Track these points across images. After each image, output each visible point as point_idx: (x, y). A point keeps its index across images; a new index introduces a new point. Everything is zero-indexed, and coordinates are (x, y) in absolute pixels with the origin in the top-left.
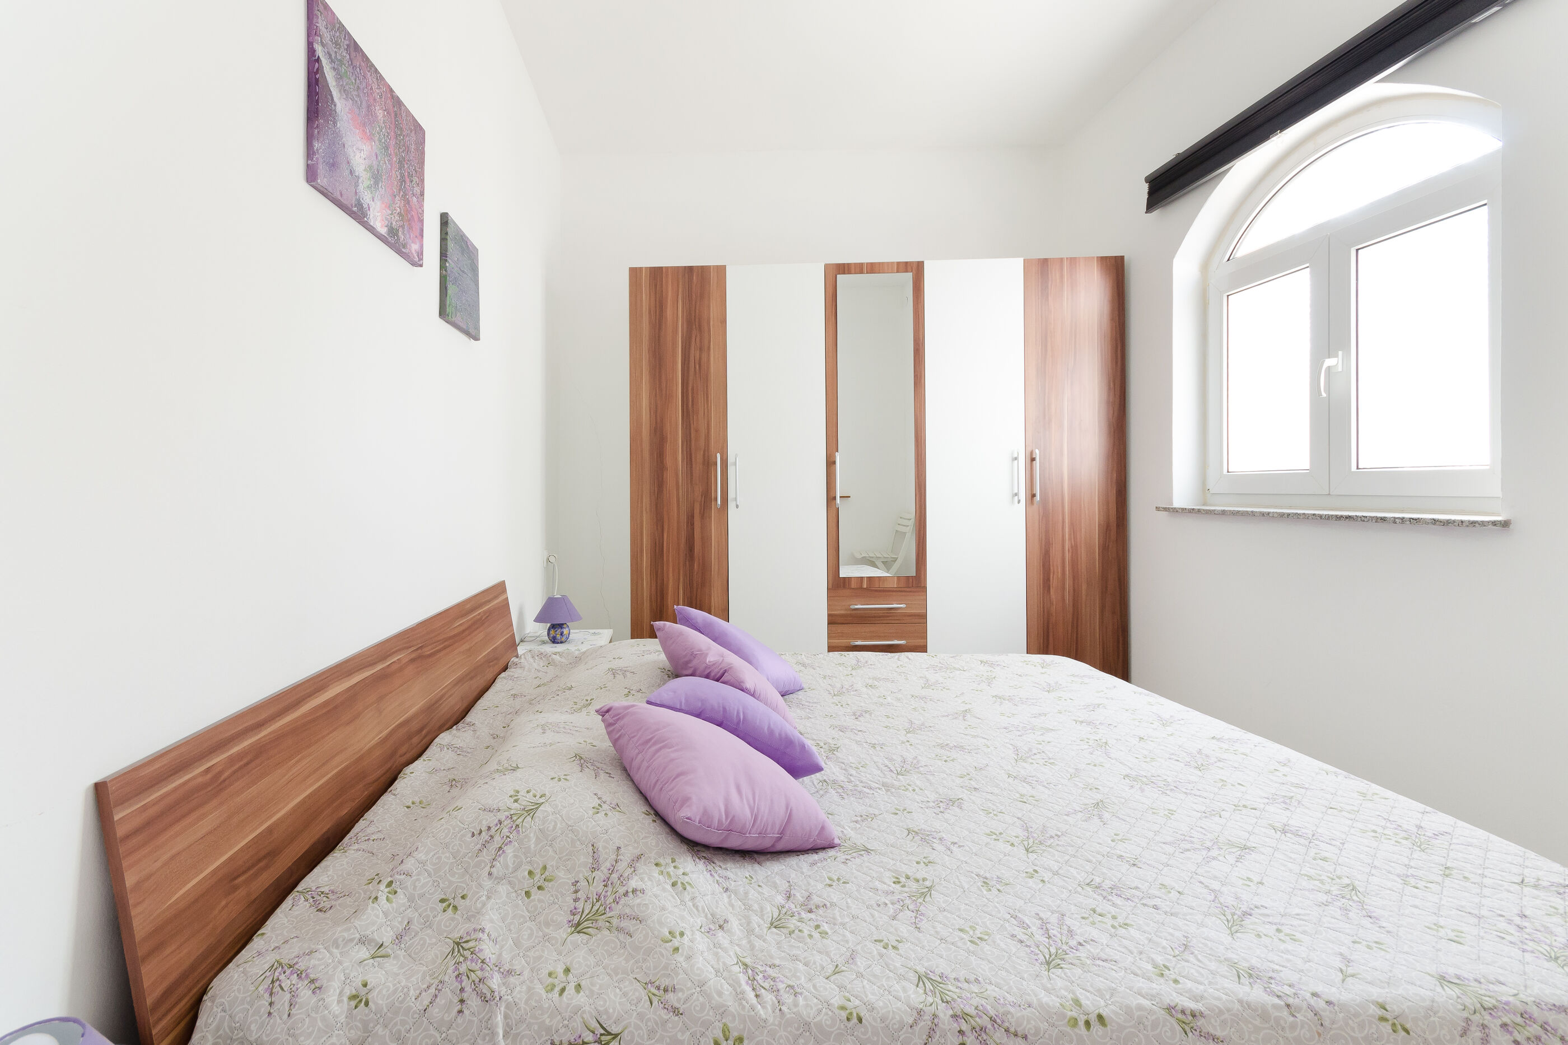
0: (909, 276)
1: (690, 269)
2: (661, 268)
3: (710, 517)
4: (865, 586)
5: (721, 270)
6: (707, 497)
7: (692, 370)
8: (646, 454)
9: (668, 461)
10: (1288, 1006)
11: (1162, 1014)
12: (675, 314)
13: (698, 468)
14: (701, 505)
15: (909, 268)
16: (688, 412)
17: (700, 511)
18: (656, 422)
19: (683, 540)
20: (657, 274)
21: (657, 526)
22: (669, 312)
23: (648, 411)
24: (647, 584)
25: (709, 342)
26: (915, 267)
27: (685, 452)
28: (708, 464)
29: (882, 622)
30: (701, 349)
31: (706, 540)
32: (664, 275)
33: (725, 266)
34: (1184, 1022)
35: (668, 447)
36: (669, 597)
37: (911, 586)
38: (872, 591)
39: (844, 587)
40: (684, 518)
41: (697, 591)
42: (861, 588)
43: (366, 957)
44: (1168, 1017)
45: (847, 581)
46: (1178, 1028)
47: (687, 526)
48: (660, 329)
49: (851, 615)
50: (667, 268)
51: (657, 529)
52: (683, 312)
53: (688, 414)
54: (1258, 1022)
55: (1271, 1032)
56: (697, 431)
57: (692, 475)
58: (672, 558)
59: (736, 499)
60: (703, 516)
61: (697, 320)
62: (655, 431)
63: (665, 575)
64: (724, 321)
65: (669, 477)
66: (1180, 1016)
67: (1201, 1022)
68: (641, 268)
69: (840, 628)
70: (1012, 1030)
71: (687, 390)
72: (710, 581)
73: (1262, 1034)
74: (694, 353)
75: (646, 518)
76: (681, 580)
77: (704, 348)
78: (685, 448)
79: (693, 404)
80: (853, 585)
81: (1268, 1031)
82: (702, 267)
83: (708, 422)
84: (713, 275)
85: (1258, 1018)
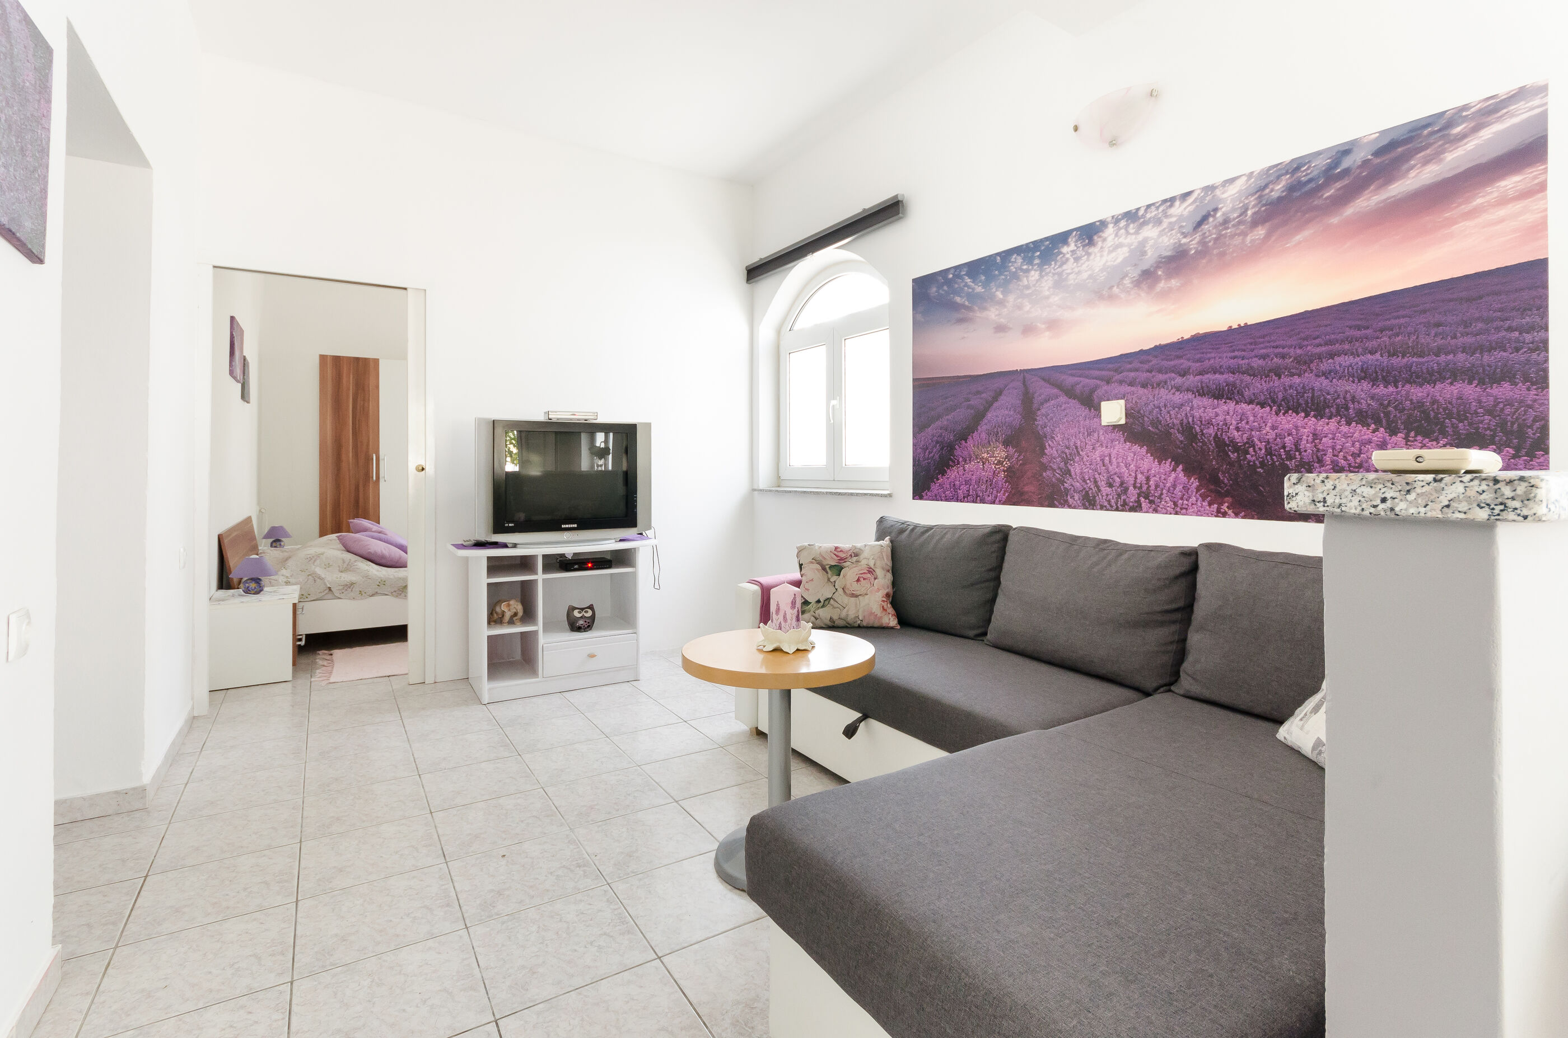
1: (357, 359)
2: (340, 357)
3: (369, 486)
5: (376, 361)
6: (367, 475)
7: (358, 410)
8: (330, 454)
9: (344, 457)
12: (348, 382)
13: (362, 461)
14: (364, 480)
16: (356, 432)
17: (363, 484)
18: (336, 439)
19: (352, 498)
20: (337, 360)
21: (336, 491)
22: (344, 380)
23: (331, 433)
24: (330, 522)
25: (369, 397)
27: (354, 453)
28: (368, 460)
30: (364, 400)
31: (366, 499)
32: (341, 360)
33: (378, 359)
35: (343, 450)
40: (353, 487)
47: (355, 490)
48: (338, 387)
50: (343, 357)
52: (353, 380)
56: (361, 442)
57: (358, 466)
58: (345, 507)
59: (384, 477)
60: (365, 487)
61: (362, 385)
63: (341, 516)
65: (344, 465)
68: (327, 356)
71: (356, 421)
74: (360, 402)
75: (330, 486)
77: (366, 400)
78: (354, 451)
79: (359, 428)
82: (365, 359)
83: (368, 437)
84: (372, 364)
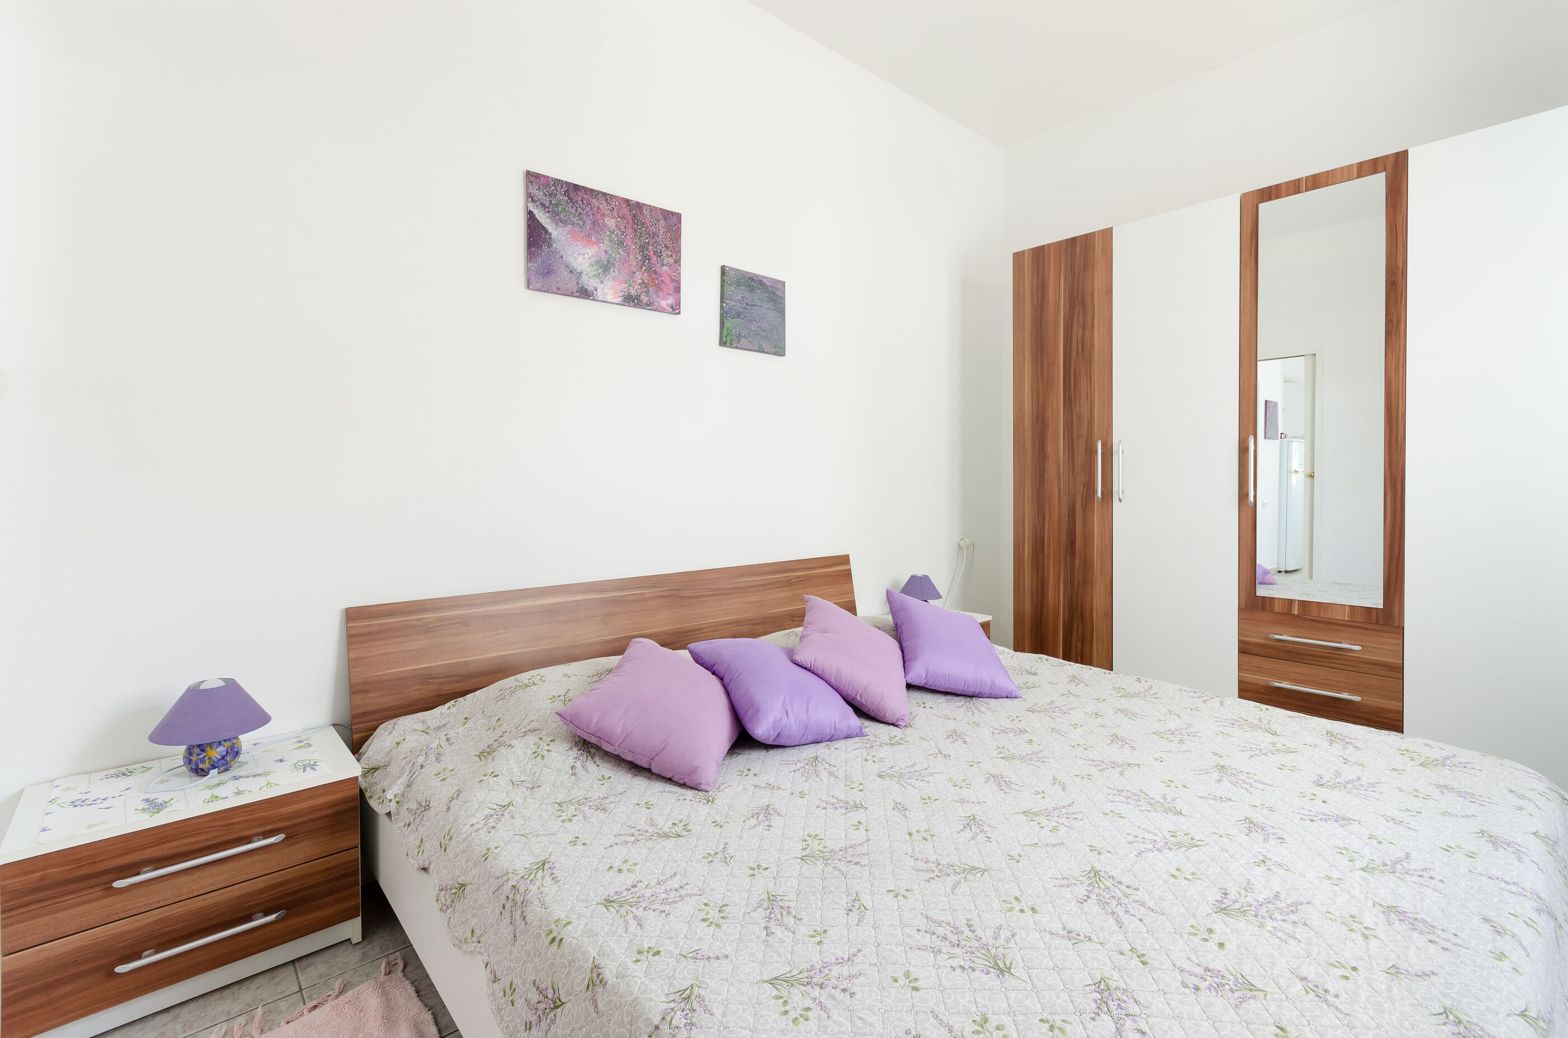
0: (1379, 180)
1: (1073, 241)
2: (1043, 246)
3: (1093, 510)
4: (1296, 612)
5: (1108, 234)
6: (1090, 488)
7: (1074, 351)
8: (1028, 443)
9: (1050, 450)
10: (657, 1028)
11: (589, 965)
12: (1058, 294)
13: (1080, 458)
14: (1082, 497)
15: (1380, 166)
16: (1070, 396)
17: (1082, 504)
18: (1038, 409)
19: (1064, 533)
20: (1039, 253)
21: (1038, 518)
22: (1051, 293)
23: (1031, 399)
24: (1028, 577)
25: (1093, 317)
26: (1390, 164)
27: (1066, 441)
28: (1091, 453)
29: (1320, 663)
30: (1084, 327)
31: (1088, 535)
32: (1046, 253)
33: (1111, 229)
34: (593, 982)
35: (1049, 435)
36: (1050, 592)
37: (1374, 620)
38: (1305, 619)
39: (1263, 609)
40: (1065, 511)
41: (1078, 591)
42: (1289, 614)
43: (419, 729)
44: (589, 971)
45: (1266, 603)
46: (586, 983)
47: (1069, 520)
48: (1042, 311)
49: (1272, 647)
50: (1049, 245)
51: (1038, 520)
52: (1065, 289)
53: (1069, 400)
54: (626, 1020)
55: (627, 1033)
56: (1079, 416)
57: (1073, 468)
58: (1053, 550)
60: (1085, 509)
61: (1080, 295)
62: (1037, 419)
63: (1046, 568)
64: (1110, 291)
65: (1051, 467)
66: (595, 975)
67: (600, 990)
68: (1025, 251)
69: (1256, 661)
70: (525, 914)
71: (1069, 374)
72: (1092, 582)
73: (621, 1030)
74: (1077, 332)
75: (1028, 507)
76: (1062, 574)
77: (1087, 326)
78: (1066, 436)
79: (1075, 389)
80: (1277, 608)
81: (626, 1032)
82: (1086, 235)
83: (1091, 405)
84: (1099, 242)
85: (629, 1017)
